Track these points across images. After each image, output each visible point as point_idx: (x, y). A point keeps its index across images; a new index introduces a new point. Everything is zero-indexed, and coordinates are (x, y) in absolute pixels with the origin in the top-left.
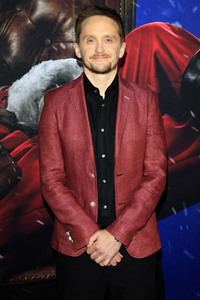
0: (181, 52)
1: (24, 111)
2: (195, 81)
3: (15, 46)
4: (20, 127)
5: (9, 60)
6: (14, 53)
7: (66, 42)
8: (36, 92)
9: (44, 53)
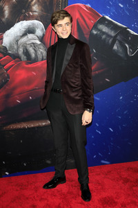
0: (90, 19)
1: (11, 46)
2: (96, 34)
3: (7, 13)
4: (9, 54)
5: (3, 20)
6: (6, 17)
7: (32, 12)
8: (17, 36)
9: (22, 17)
